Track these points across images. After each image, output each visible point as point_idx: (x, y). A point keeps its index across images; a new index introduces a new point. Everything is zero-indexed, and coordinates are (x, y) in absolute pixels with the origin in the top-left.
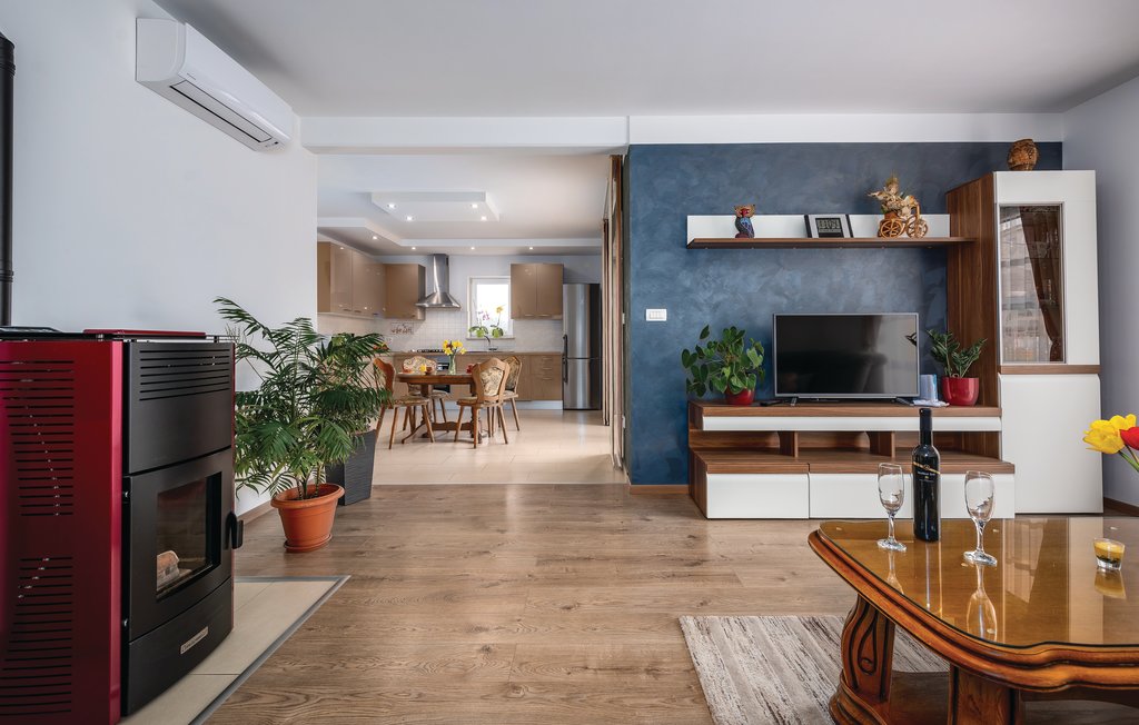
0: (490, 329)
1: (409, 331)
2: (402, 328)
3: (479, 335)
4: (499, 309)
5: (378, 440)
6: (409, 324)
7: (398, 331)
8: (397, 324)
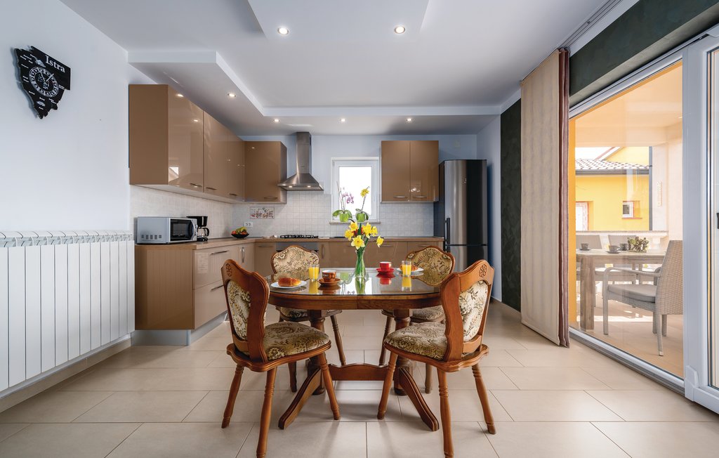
0: (354, 213)
1: (270, 215)
2: (262, 212)
3: (342, 219)
4: (364, 192)
5: (240, 389)
6: (269, 206)
7: (258, 215)
8: (256, 207)
